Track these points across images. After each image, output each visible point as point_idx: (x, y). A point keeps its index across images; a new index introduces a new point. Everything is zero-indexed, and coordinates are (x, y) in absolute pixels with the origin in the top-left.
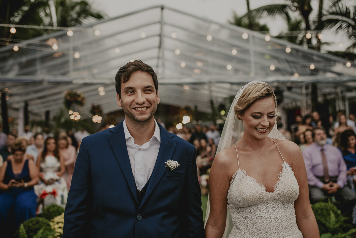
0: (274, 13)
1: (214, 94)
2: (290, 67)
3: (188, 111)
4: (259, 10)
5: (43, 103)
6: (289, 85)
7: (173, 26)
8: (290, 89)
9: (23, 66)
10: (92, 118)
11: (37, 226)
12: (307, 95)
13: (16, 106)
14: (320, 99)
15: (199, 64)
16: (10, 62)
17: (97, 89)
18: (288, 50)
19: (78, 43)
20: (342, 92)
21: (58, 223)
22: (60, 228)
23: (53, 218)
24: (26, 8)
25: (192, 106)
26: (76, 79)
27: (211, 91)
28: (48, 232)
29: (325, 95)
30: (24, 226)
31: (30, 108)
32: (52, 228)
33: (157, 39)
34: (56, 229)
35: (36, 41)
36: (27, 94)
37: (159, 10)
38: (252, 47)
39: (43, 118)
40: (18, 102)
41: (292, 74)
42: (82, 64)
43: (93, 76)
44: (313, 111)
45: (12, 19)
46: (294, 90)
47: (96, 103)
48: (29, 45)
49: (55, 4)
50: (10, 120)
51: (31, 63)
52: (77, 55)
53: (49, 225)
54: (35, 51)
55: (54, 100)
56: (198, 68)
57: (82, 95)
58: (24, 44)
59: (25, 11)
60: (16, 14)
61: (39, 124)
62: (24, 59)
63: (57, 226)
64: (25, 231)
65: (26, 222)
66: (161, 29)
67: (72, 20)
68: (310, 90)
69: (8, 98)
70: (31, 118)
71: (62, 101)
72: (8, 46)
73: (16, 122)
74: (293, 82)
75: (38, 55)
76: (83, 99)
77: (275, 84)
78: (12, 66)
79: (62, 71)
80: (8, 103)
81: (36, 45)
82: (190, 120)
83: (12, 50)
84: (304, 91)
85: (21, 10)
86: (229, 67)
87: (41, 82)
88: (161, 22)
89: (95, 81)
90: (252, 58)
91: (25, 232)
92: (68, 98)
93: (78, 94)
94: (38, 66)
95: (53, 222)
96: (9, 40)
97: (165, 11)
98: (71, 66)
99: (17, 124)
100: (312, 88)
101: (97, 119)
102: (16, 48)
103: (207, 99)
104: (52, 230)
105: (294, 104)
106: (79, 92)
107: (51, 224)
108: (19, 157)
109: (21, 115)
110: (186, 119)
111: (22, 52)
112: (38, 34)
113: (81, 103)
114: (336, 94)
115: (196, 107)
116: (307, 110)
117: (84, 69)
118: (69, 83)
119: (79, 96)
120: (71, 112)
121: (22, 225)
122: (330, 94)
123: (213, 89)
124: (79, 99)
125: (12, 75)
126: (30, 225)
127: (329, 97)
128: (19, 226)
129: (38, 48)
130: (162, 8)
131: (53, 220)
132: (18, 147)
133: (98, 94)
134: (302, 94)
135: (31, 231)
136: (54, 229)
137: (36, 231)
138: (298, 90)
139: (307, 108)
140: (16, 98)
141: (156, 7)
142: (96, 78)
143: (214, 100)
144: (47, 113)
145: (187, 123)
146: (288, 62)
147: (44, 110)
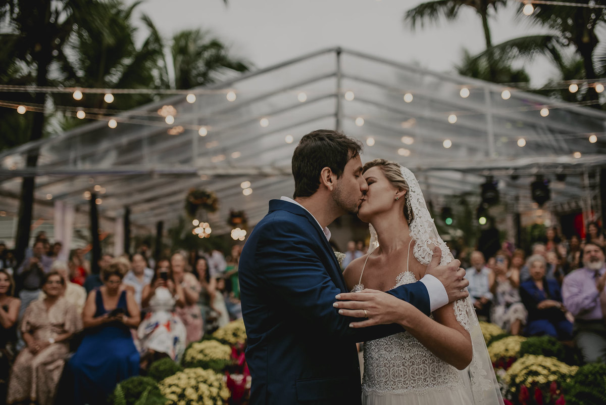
0: (530, 50)
2: (557, 140)
4: (505, 47)
5: (152, 209)
6: (559, 170)
7: (357, 79)
8: (561, 178)
9: (124, 151)
10: (230, 234)
11: (140, 389)
12: (592, 187)
13: (112, 214)
15: (407, 140)
16: (104, 145)
17: (239, 185)
18: (545, 112)
19: (207, 112)
21: (170, 386)
22: (173, 393)
23: (163, 379)
24: (127, 61)
26: (202, 168)
28: (155, 399)
30: (123, 387)
31: (132, 217)
32: (162, 392)
33: (332, 102)
34: (167, 395)
35: (142, 111)
36: (129, 194)
37: (333, 55)
38: (488, 109)
39: (154, 232)
40: (114, 209)
41: (571, 152)
42: (212, 145)
43: (229, 163)
45: (108, 78)
46: (569, 179)
47: (237, 209)
48: (132, 118)
49: (172, 52)
50: (102, 237)
51: (135, 146)
52: (203, 131)
53: (157, 388)
54: (140, 127)
55: (171, 204)
56: (406, 147)
57: (214, 195)
58: (124, 116)
59: (127, 66)
60: (113, 70)
61: (147, 242)
62: (124, 140)
63: (168, 391)
64: (122, 394)
65: (124, 382)
66: (339, 85)
67: (198, 75)
68: (598, 179)
69: (99, 202)
70: (134, 232)
71: (182, 205)
72: (101, 121)
73: (111, 240)
74: (565, 166)
75: (145, 133)
76: (215, 201)
77: (534, 171)
78: (107, 152)
79: (183, 157)
80: (100, 209)
81: (142, 118)
83: (106, 127)
84: (587, 181)
85: (122, 65)
86: (447, 144)
87: (149, 175)
88: (338, 75)
89: (232, 172)
90: (490, 127)
91: (123, 396)
92: (192, 200)
93: (207, 194)
94: (146, 150)
95: (163, 385)
96: (103, 111)
97: (344, 57)
98: (196, 149)
99: (113, 244)
100: (600, 175)
101: (239, 234)
102: (113, 123)
104: (161, 396)
105: (573, 205)
106: (209, 189)
107: (161, 387)
108: (114, 285)
109: (119, 228)
111: (122, 128)
112: (147, 100)
113: (212, 208)
117: (216, 152)
118: (193, 175)
119: (208, 196)
120: (195, 222)
121: (119, 387)
123: (432, 181)
124: (209, 202)
125: (107, 164)
126: (130, 386)
128: (114, 387)
129: (146, 123)
130: (339, 52)
131: (162, 382)
132: (113, 270)
133: (240, 193)
134: (583, 187)
135: (132, 396)
136: (165, 394)
137: (138, 396)
138: (577, 180)
139: (593, 211)
140: (112, 202)
141: (329, 51)
142: (234, 167)
143: (434, 200)
144: (160, 225)
146: (552, 131)
147: (154, 220)
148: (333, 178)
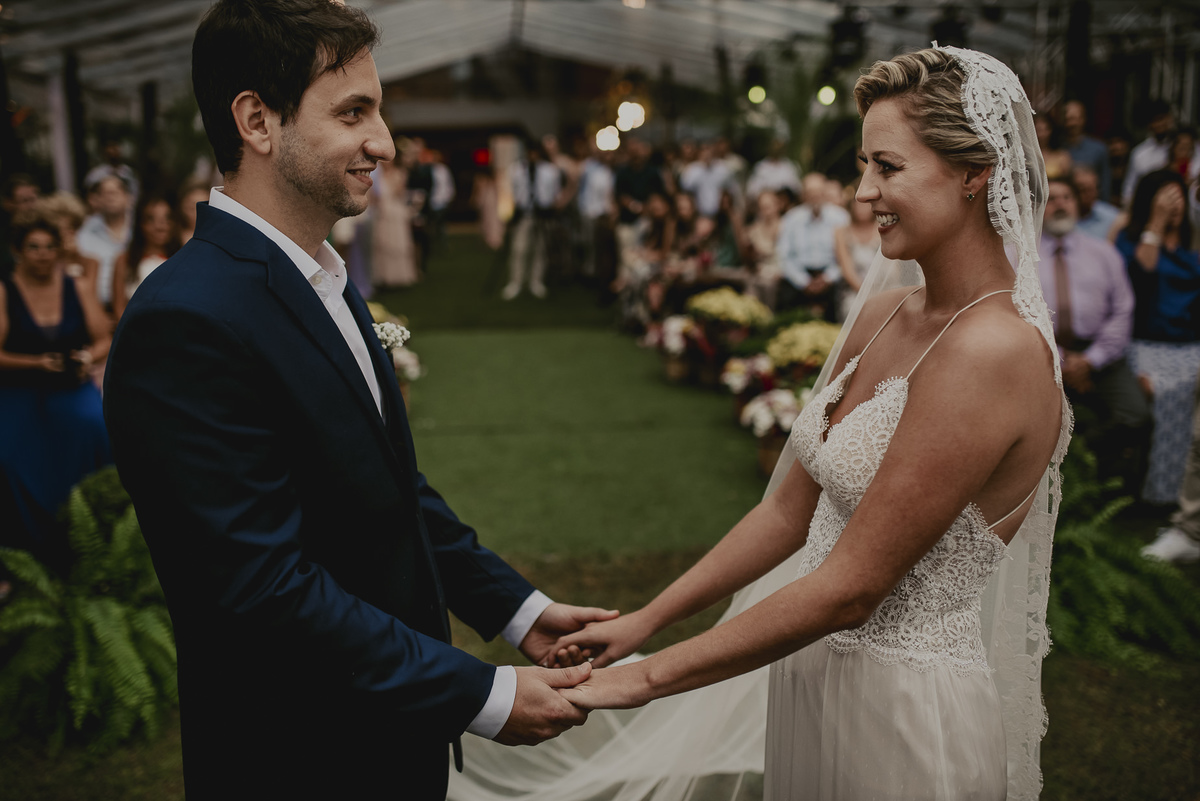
1: (730, 26)
3: (635, 83)
8: (993, 14)
12: (1053, 36)
13: (35, 66)
14: (1099, 52)
20: (1177, 30)
25: (652, 67)
27: (719, 16)
29: (1114, 39)
30: (86, 494)
31: (85, 73)
36: (71, 22)
39: (134, 113)
40: (41, 54)
44: (1066, 99)
46: (1009, 17)
50: (19, 119)
64: (86, 510)
65: (90, 480)
68: (1063, 22)
70: (94, 109)
80: (5, 55)
82: (645, 117)
84: (1043, 23)
100: (1070, 12)
103: (702, 43)
109: (56, 99)
110: (631, 114)
114: (1158, 33)
115: (667, 70)
116: (1046, 94)
121: (77, 495)
122: (1133, 35)
123: (727, 6)
126: (104, 489)
127: (1128, 46)
135: (109, 508)
138: (1022, 19)
139: (1048, 89)
140: (33, 40)
143: (730, 46)
144: (149, 91)
145: (632, 129)
147: (133, 81)
148: (271, 121)
